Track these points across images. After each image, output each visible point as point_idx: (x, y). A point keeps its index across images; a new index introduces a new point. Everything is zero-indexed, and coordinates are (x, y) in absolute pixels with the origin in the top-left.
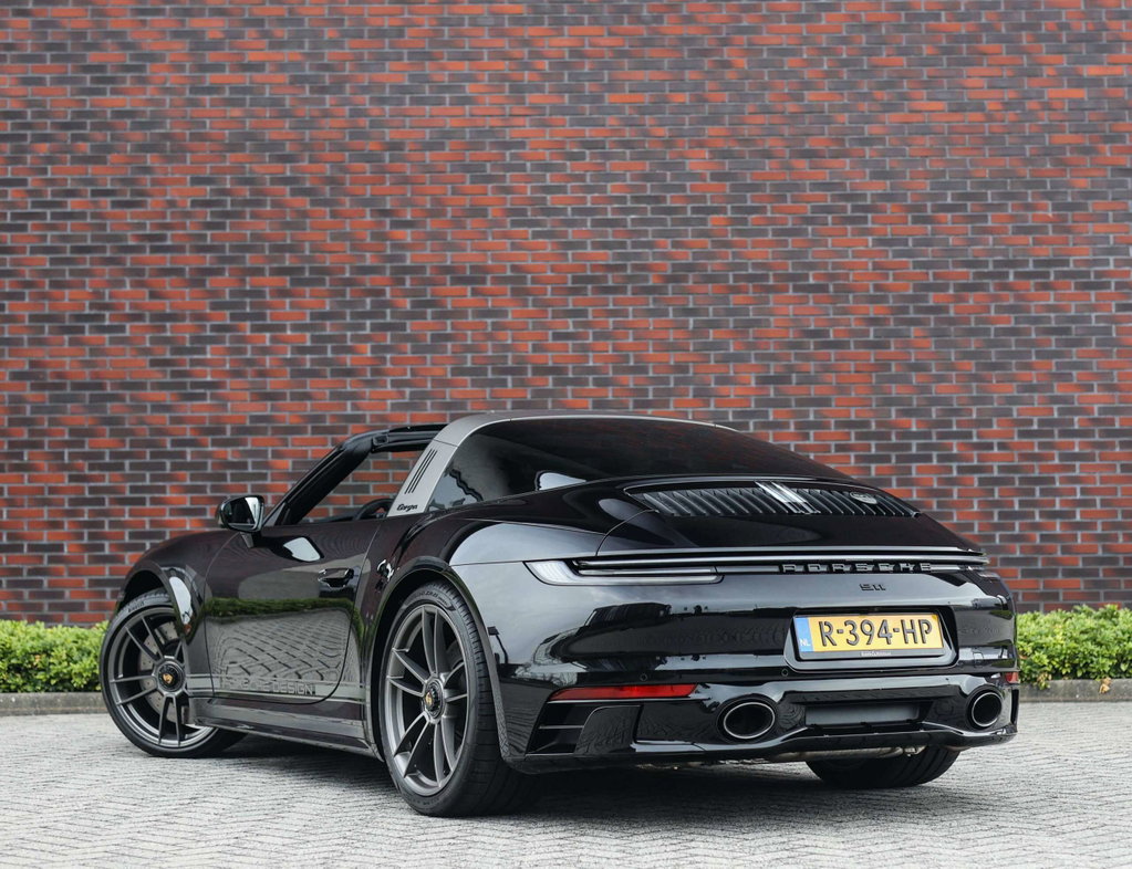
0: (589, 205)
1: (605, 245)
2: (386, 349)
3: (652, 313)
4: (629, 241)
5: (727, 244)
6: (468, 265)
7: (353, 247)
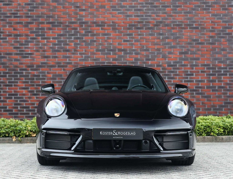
0: (133, 5)
1: (138, 16)
2: (78, 44)
3: (151, 35)
4: (144, 15)
5: (171, 16)
6: (100, 21)
7: (69, 17)
